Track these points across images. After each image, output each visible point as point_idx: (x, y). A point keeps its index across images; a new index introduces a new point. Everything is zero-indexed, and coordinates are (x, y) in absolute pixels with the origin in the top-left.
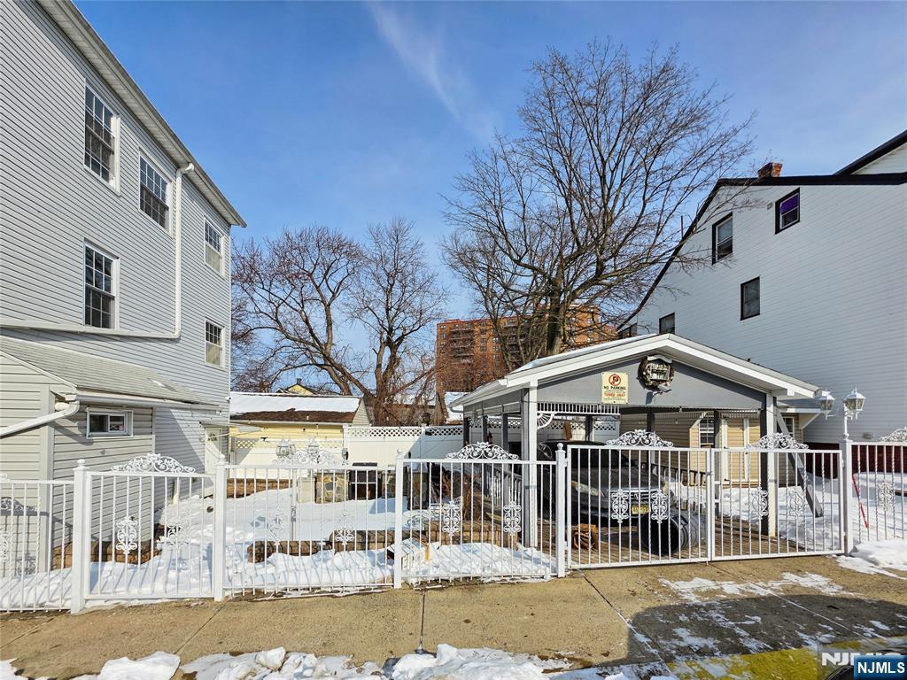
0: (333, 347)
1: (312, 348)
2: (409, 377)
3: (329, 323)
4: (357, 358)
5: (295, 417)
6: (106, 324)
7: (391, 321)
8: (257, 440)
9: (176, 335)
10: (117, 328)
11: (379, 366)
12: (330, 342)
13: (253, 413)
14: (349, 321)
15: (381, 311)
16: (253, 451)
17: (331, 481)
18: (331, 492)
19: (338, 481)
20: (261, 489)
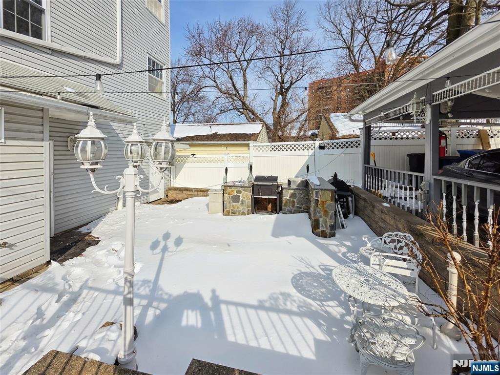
0: (247, 98)
1: (235, 98)
2: (294, 115)
3: (245, 82)
4: (263, 105)
5: (217, 138)
7: (282, 77)
8: (188, 157)
9: (118, 61)
10: (47, 41)
11: (275, 109)
12: (246, 95)
13: (190, 136)
14: (257, 80)
15: (276, 69)
16: (186, 165)
17: (236, 194)
18: (236, 205)
19: (242, 194)
20: (189, 196)
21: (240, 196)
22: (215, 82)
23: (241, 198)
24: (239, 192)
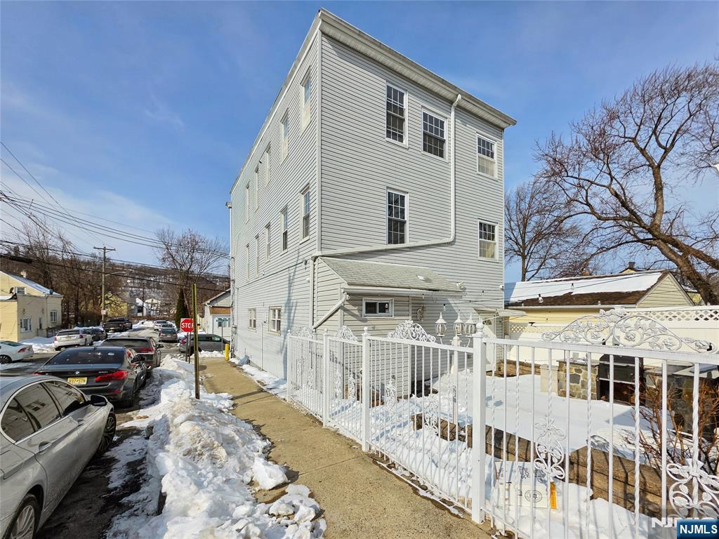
0: (664, 216)
3: (659, 188)
6: (402, 241)
8: (525, 325)
9: (452, 238)
12: (660, 211)
16: (523, 335)
17: (574, 373)
18: (575, 386)
19: (583, 373)
20: (525, 372)
21: (580, 376)
22: (588, 204)
23: (581, 379)
24: (580, 371)
